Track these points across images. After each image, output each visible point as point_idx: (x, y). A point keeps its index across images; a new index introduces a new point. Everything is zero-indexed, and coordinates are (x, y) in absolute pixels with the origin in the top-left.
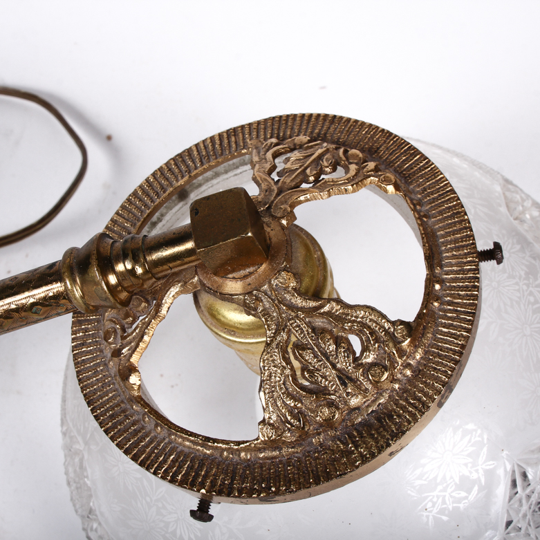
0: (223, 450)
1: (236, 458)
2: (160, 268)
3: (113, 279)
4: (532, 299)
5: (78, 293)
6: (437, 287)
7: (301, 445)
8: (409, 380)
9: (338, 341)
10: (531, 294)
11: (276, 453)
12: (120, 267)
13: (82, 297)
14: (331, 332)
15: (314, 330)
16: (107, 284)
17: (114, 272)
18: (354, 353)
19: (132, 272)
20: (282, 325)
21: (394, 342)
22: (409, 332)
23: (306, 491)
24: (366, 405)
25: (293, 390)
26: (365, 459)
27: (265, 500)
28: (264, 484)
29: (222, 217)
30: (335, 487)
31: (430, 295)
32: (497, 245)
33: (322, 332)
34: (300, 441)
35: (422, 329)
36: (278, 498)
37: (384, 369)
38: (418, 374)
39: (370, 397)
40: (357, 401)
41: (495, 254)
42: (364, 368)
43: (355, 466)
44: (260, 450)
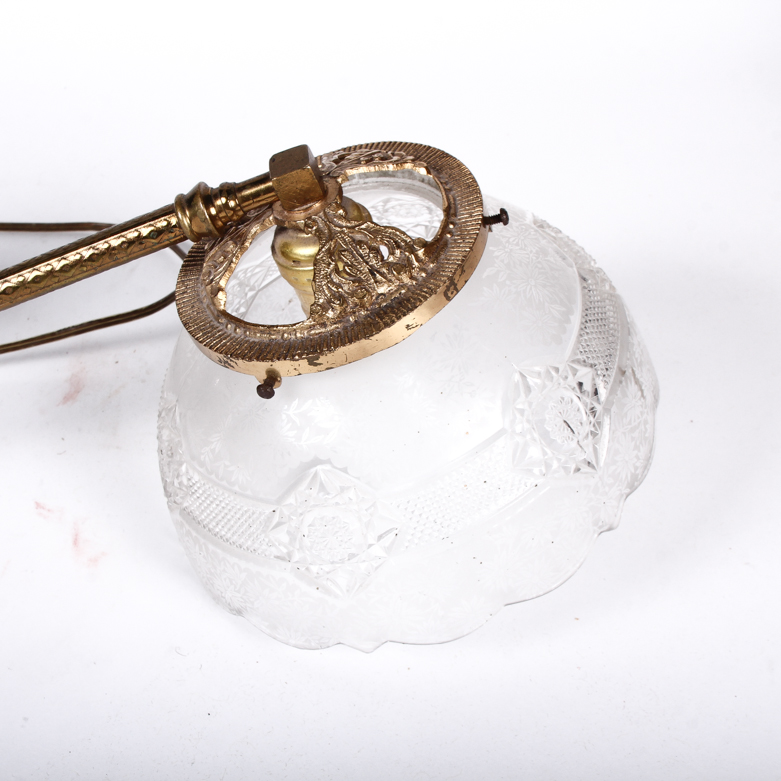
0: (284, 332)
1: (293, 337)
2: (247, 203)
3: (213, 211)
4: (540, 266)
5: (186, 221)
6: (451, 226)
7: (340, 322)
8: (424, 279)
9: (371, 249)
10: (539, 262)
11: (323, 330)
12: (219, 202)
13: (190, 226)
14: (366, 244)
15: (354, 240)
16: (210, 215)
17: (214, 206)
18: (382, 257)
19: (226, 205)
20: (331, 237)
21: (413, 251)
22: (424, 244)
23: (342, 350)
24: (390, 293)
25: (336, 279)
26: (387, 325)
27: (312, 363)
28: (312, 349)
29: (291, 160)
30: (366, 354)
31: (444, 229)
32: (503, 211)
33: (360, 243)
34: (340, 318)
35: (435, 247)
36: (322, 359)
37: (404, 266)
38: (431, 275)
39: (393, 287)
40: (383, 289)
41: (502, 217)
42: (389, 265)
43: (379, 330)
44: (311, 327)
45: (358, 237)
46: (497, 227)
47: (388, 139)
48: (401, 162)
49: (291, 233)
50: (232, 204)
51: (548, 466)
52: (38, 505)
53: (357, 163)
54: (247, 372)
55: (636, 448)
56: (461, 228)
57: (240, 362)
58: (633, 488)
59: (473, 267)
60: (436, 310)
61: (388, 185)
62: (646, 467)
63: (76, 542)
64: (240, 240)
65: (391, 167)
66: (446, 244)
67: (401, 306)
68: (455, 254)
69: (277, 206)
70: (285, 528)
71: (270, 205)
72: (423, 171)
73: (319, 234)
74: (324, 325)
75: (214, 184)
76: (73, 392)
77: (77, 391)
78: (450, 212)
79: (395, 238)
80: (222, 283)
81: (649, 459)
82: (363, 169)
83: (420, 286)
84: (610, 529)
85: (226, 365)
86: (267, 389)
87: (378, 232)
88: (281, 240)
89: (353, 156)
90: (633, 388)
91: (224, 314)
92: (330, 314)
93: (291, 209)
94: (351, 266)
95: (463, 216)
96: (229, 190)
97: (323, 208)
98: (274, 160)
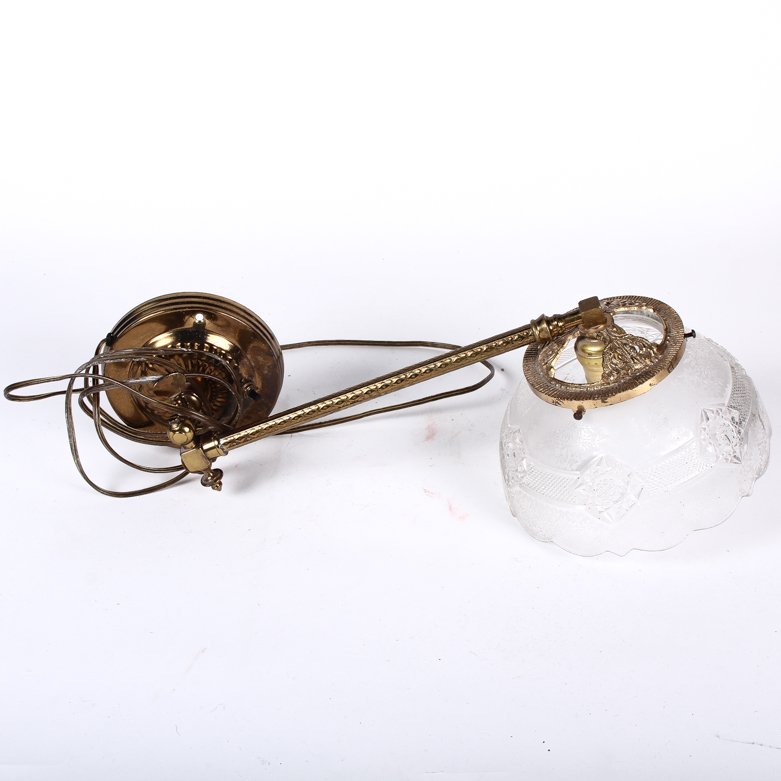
1: (593, 389)
2: (567, 324)
3: (551, 328)
5: (537, 333)
6: (669, 338)
8: (657, 363)
9: (631, 347)
11: (609, 386)
12: (553, 324)
13: (539, 335)
14: (628, 345)
15: (622, 343)
16: (549, 329)
17: (551, 325)
18: (637, 351)
19: (558, 325)
20: (611, 341)
21: (651, 349)
22: (657, 346)
23: (619, 395)
24: (641, 369)
25: (614, 361)
26: (641, 383)
27: (603, 402)
28: (604, 395)
29: (590, 303)
30: (629, 397)
31: (665, 339)
32: (693, 331)
33: (625, 344)
34: (616, 381)
35: (662, 348)
36: (609, 399)
37: (648, 356)
38: (660, 361)
39: (642, 366)
40: (637, 367)
41: (692, 334)
42: (640, 355)
43: (637, 386)
44: (603, 385)
45: (624, 341)
46: (690, 339)
47: (631, 294)
48: (640, 306)
49: (587, 340)
50: (560, 324)
51: (718, 457)
52: (425, 491)
53: (618, 306)
54: (568, 407)
55: (761, 454)
56: (674, 338)
57: (566, 402)
58: (759, 476)
59: (681, 358)
60: (663, 377)
61: (629, 318)
62: (766, 466)
63: (450, 509)
64: (561, 344)
65: (636, 308)
66: (666, 346)
67: (646, 375)
68: (672, 351)
69: (581, 326)
70: (583, 487)
71: (577, 326)
72: (651, 311)
73: (604, 340)
74: (609, 384)
75: (550, 315)
76: (431, 435)
77: (433, 435)
78: (667, 331)
79: (642, 343)
80: (553, 364)
81: (767, 462)
82: (622, 309)
83: (656, 365)
84: (747, 496)
85: (556, 404)
86: (578, 415)
87: (634, 339)
88: (581, 344)
89: (614, 302)
90: (759, 423)
91: (554, 379)
92: (612, 378)
93: (589, 327)
94: (622, 355)
95: (674, 333)
96: (558, 318)
97: (605, 327)
98: (580, 303)
